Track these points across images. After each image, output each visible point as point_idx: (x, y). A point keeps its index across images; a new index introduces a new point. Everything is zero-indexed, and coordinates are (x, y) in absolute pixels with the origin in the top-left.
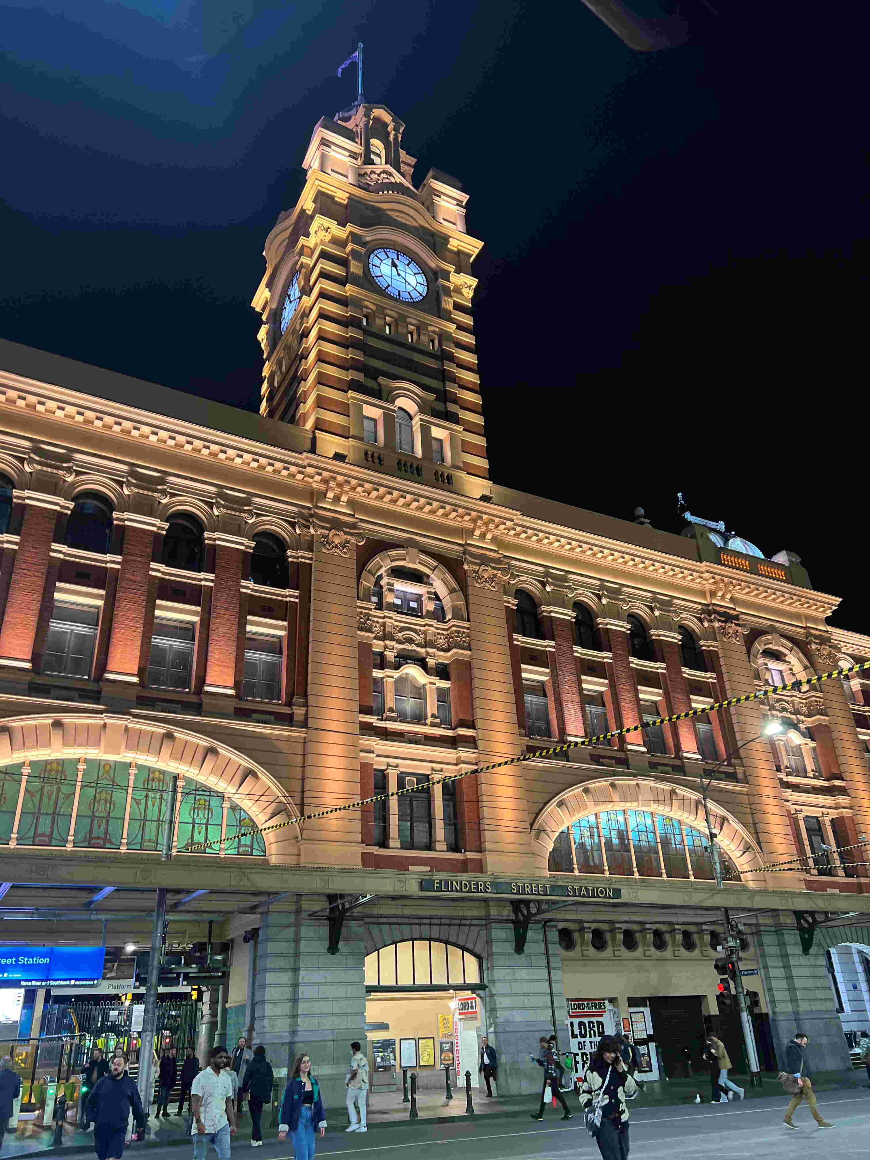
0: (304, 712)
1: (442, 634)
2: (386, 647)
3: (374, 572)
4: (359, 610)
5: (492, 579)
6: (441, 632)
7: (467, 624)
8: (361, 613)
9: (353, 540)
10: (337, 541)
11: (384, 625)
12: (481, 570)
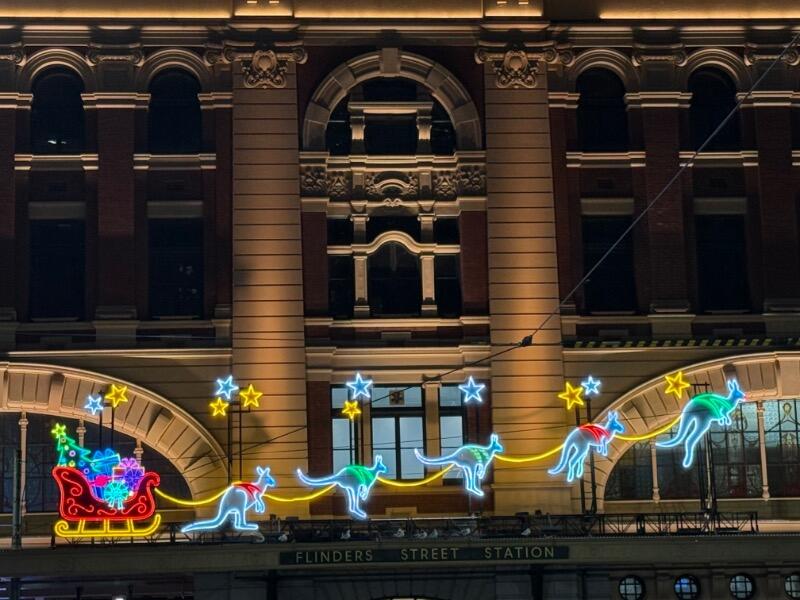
0: (228, 325)
1: (448, 173)
2: (353, 210)
3: (326, 100)
4: (303, 165)
5: (526, 71)
6: (445, 169)
7: (481, 155)
8: (308, 169)
9: (291, 58)
10: (265, 66)
11: (350, 176)
12: (507, 59)
